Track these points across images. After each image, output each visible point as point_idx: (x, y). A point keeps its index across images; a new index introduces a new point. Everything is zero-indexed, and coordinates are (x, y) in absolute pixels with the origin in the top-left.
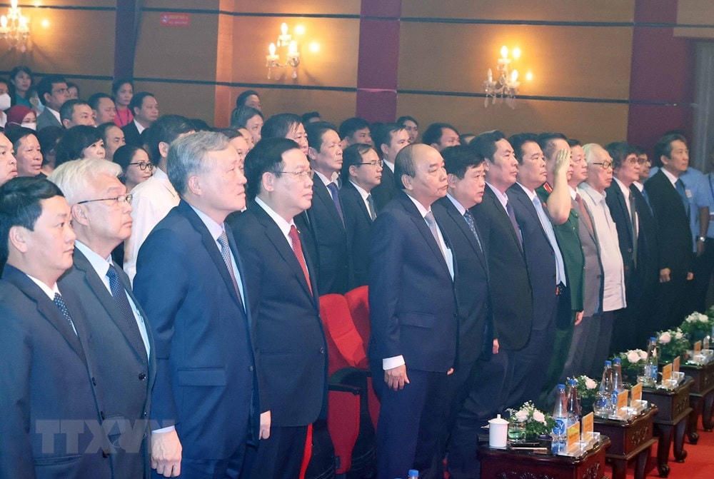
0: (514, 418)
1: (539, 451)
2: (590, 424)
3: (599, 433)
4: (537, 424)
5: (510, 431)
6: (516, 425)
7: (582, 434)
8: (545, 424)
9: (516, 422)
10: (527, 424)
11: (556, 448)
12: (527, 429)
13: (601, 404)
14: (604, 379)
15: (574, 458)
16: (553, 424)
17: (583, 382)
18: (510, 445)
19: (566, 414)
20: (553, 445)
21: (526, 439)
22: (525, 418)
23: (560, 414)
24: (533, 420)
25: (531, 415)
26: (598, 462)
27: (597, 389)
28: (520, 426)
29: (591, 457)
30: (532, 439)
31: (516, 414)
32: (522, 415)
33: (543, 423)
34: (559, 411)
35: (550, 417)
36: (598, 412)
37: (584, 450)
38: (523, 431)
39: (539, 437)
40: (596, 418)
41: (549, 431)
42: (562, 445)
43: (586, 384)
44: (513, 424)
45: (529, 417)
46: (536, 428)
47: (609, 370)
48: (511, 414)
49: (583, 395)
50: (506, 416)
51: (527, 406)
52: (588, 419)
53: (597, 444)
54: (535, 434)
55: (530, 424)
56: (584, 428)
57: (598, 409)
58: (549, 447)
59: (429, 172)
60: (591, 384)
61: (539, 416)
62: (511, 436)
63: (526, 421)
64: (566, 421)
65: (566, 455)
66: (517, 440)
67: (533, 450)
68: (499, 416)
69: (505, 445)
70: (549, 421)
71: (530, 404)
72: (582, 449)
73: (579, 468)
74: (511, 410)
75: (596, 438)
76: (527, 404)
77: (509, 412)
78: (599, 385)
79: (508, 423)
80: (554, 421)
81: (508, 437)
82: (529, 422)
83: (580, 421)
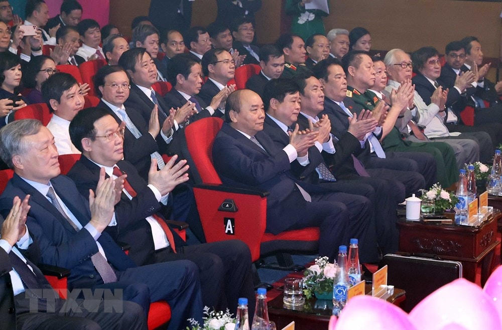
0: (425, 197)
1: (446, 222)
2: (485, 200)
3: (492, 208)
4: (443, 201)
5: (423, 206)
6: (427, 203)
7: (480, 208)
8: (450, 200)
9: (427, 199)
10: (435, 202)
11: (458, 220)
12: (436, 205)
13: (493, 184)
14: (494, 164)
15: (473, 227)
16: (456, 201)
17: (478, 167)
18: (423, 218)
19: (466, 193)
20: (456, 217)
21: (435, 213)
22: (434, 196)
23: (462, 193)
24: (440, 198)
25: (438, 194)
26: (492, 230)
27: (489, 173)
28: (430, 203)
29: (487, 226)
30: (439, 213)
31: (427, 193)
32: (431, 194)
33: (448, 200)
34: (461, 190)
35: (454, 195)
36: (490, 191)
37: (481, 221)
38: (433, 206)
39: (445, 211)
40: (489, 195)
41: (453, 207)
42: (464, 217)
43: (480, 168)
44: (425, 202)
45: (437, 196)
46: (443, 205)
47: (498, 157)
48: (423, 193)
49: (478, 177)
50: (419, 195)
51: (435, 187)
52: (484, 196)
53: (491, 215)
54: (442, 209)
55: (439, 201)
56: (481, 203)
57: (489, 188)
58: (453, 219)
59: (252, 111)
60: (484, 168)
61: (445, 195)
62: (423, 210)
63: (435, 199)
64: (466, 198)
65: (467, 225)
66: (428, 214)
67: (441, 222)
68: (414, 195)
69: (419, 218)
70: (452, 198)
71: (438, 185)
72: (480, 220)
73: (477, 235)
74: (423, 191)
75: (490, 211)
76: (435, 185)
77: (421, 192)
78: (490, 170)
79: (421, 200)
80: (457, 198)
81: (421, 212)
82: (438, 199)
83: (478, 197)
